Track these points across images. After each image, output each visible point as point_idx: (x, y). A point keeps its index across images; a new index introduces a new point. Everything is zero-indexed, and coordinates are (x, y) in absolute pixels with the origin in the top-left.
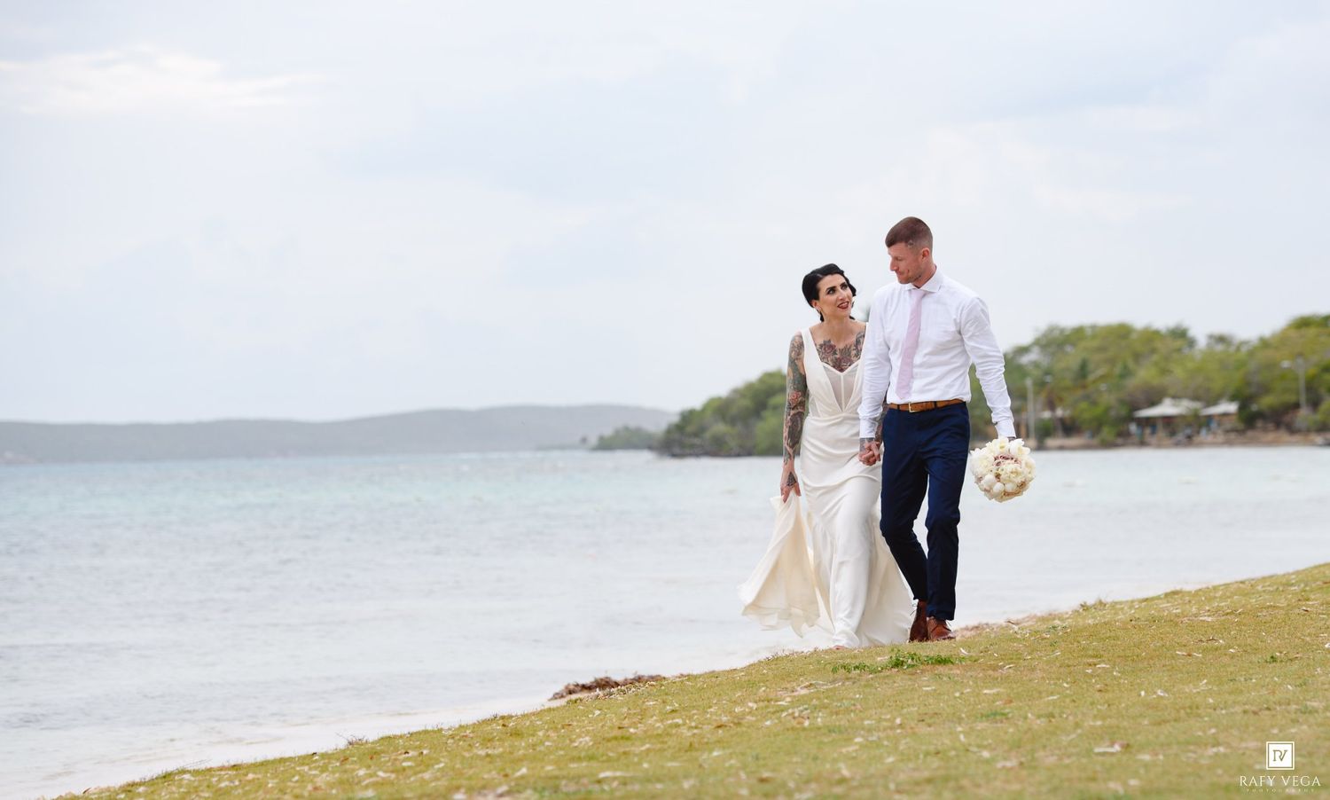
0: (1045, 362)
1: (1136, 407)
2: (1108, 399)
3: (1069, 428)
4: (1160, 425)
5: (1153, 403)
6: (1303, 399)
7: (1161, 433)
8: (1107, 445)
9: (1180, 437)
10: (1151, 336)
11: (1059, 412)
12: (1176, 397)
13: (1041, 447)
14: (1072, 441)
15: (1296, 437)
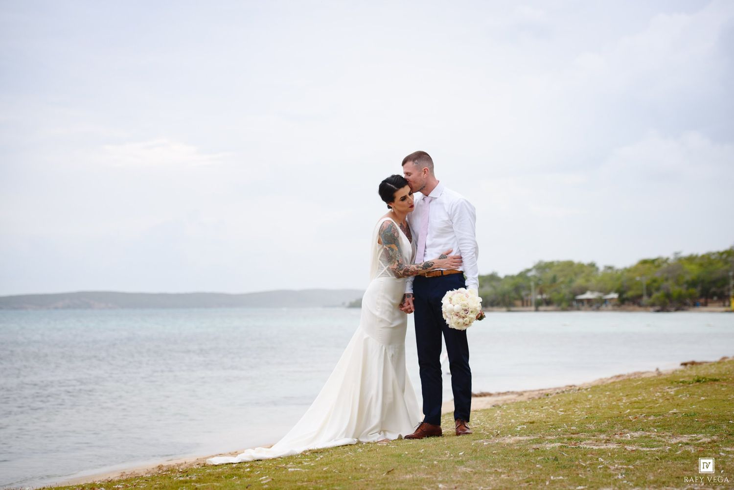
0: (538, 275)
1: (576, 294)
2: (565, 291)
3: (548, 302)
4: (585, 302)
5: (583, 293)
6: (645, 292)
7: (586, 305)
8: (564, 310)
9: (594, 307)
10: (581, 266)
11: (545, 296)
12: (592, 291)
13: (537, 310)
14: (550, 308)
15: (642, 309)
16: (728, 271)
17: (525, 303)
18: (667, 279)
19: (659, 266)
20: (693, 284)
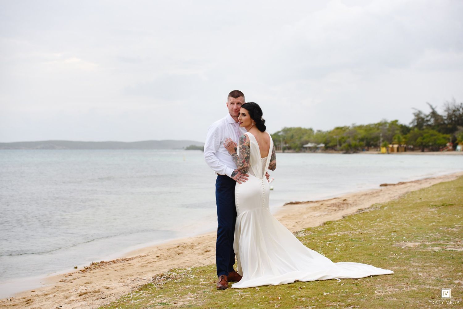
0: (284, 134)
1: (303, 144)
2: (298, 143)
3: (289, 148)
4: (308, 148)
5: (307, 143)
6: (338, 144)
7: (308, 150)
8: (297, 152)
9: (312, 151)
11: (287, 145)
12: (312, 143)
13: (283, 152)
14: (290, 151)
15: (336, 152)
16: (379, 133)
17: (277, 149)
18: (349, 137)
19: (344, 131)
20: (362, 140)
